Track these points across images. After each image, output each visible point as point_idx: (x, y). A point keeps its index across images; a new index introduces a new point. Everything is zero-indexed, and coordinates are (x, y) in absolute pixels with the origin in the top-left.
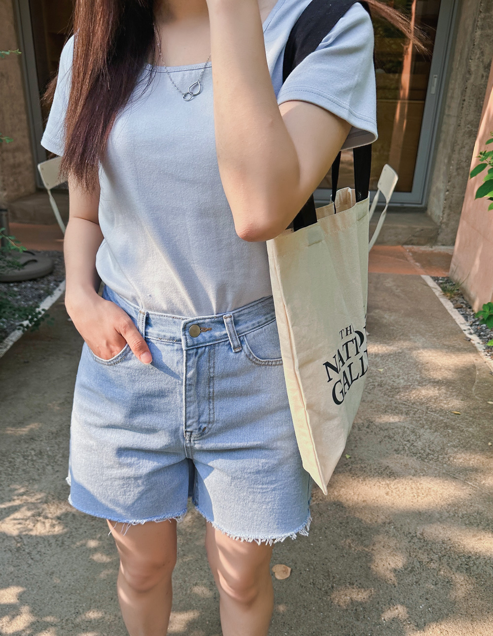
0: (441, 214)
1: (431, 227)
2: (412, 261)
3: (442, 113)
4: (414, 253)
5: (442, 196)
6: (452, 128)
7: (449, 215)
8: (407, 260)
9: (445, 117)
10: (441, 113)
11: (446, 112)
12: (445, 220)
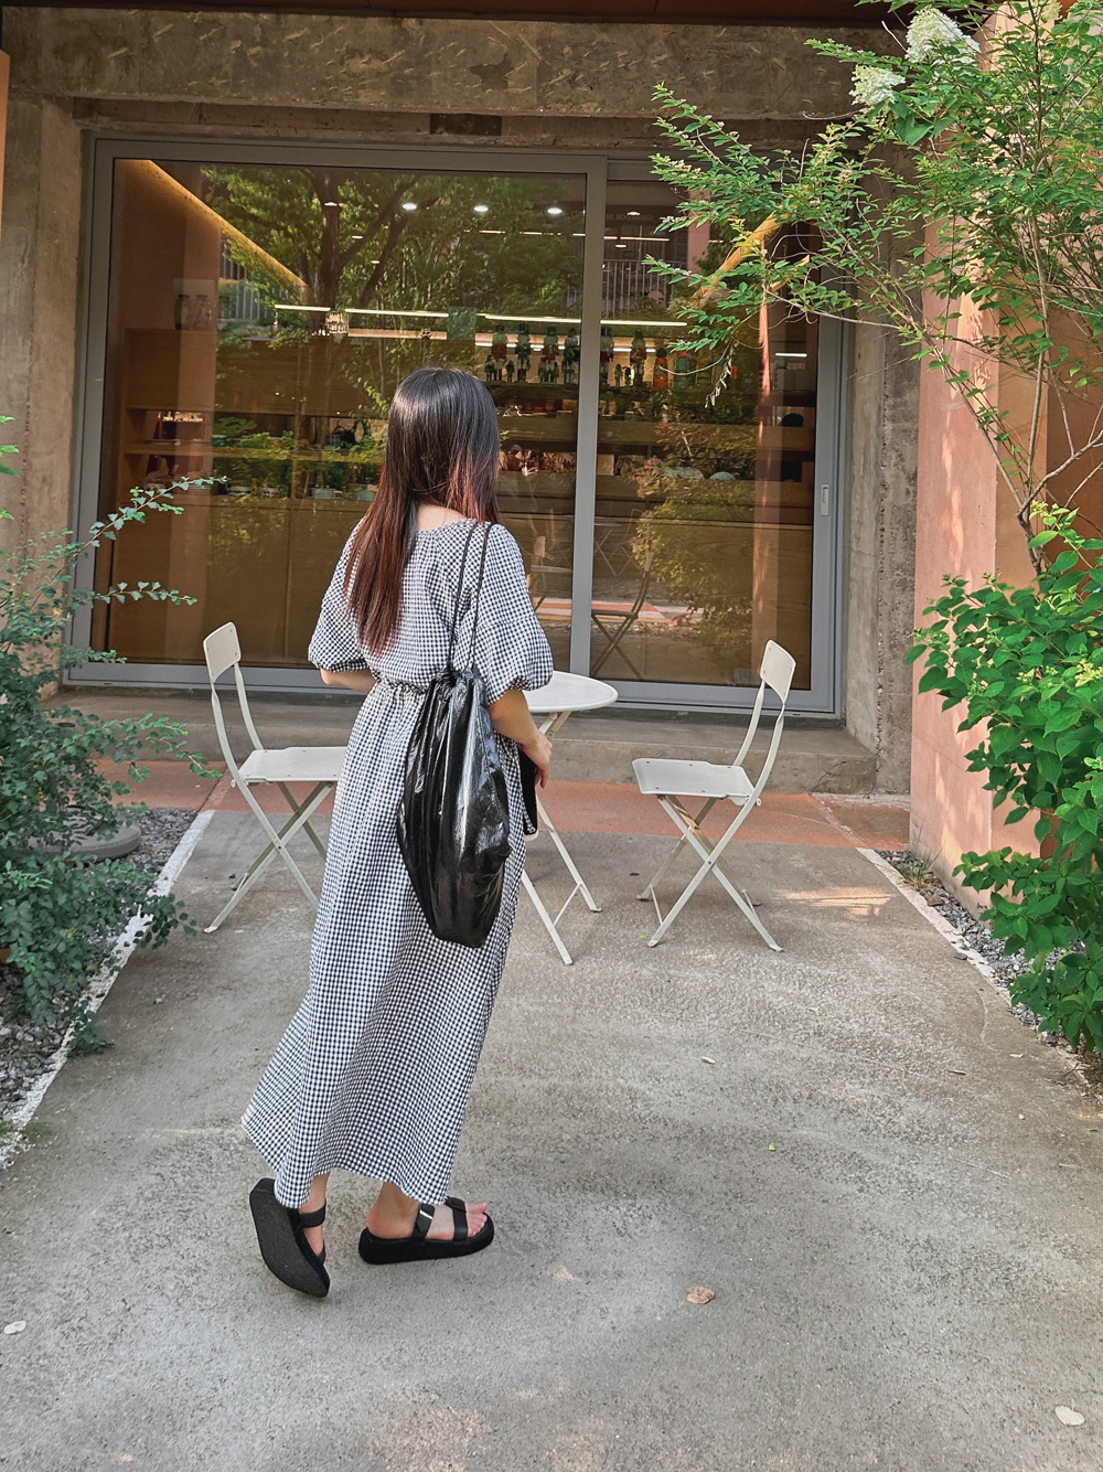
0: (876, 733)
1: (860, 757)
2: (835, 824)
3: (847, 548)
4: (836, 808)
5: (871, 695)
6: (869, 575)
7: (890, 734)
8: (825, 820)
9: (853, 554)
10: (844, 547)
11: (854, 546)
12: (884, 743)
